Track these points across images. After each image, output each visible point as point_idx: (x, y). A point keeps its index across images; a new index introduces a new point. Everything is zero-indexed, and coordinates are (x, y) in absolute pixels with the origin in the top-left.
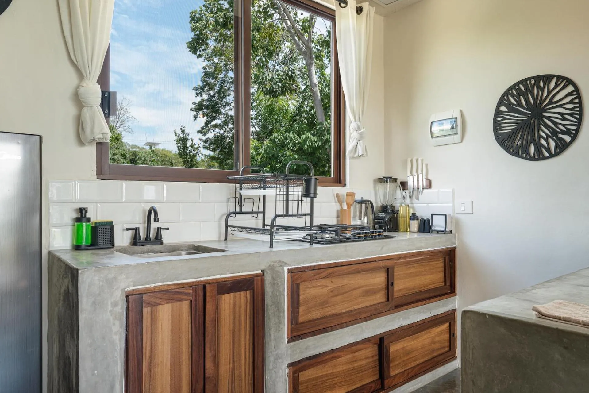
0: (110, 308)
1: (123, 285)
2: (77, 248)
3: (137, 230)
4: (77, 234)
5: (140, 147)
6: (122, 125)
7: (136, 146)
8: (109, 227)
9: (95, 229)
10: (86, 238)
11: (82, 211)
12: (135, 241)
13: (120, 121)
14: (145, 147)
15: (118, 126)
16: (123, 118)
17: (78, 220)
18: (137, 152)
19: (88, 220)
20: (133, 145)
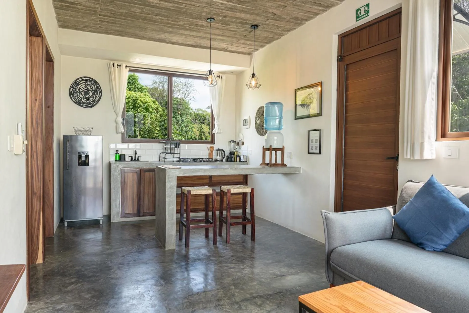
0: (117, 172)
1: (120, 167)
2: (116, 161)
3: (132, 157)
4: (116, 157)
5: (203, 110)
6: (188, 96)
7: (200, 109)
8: (124, 156)
9: (120, 156)
10: (118, 159)
11: (117, 151)
12: (132, 160)
13: (187, 93)
14: (206, 110)
15: (186, 96)
16: (189, 91)
17: (116, 153)
18: (200, 114)
19: (119, 153)
20: (198, 109)
